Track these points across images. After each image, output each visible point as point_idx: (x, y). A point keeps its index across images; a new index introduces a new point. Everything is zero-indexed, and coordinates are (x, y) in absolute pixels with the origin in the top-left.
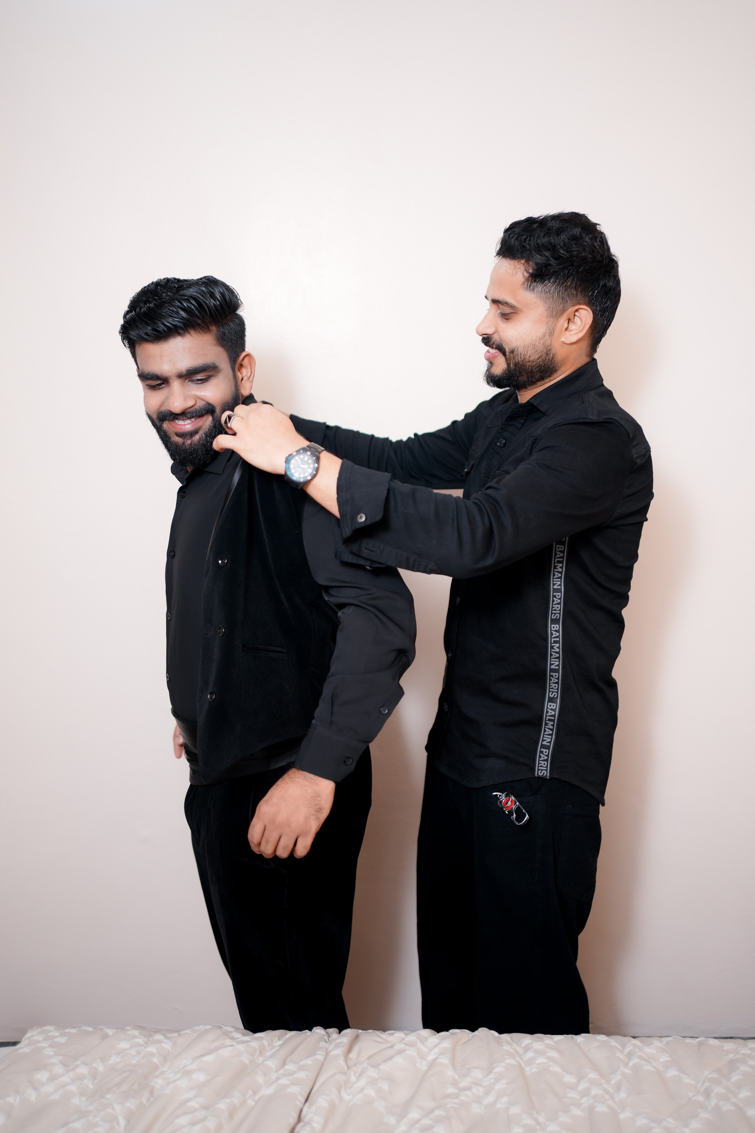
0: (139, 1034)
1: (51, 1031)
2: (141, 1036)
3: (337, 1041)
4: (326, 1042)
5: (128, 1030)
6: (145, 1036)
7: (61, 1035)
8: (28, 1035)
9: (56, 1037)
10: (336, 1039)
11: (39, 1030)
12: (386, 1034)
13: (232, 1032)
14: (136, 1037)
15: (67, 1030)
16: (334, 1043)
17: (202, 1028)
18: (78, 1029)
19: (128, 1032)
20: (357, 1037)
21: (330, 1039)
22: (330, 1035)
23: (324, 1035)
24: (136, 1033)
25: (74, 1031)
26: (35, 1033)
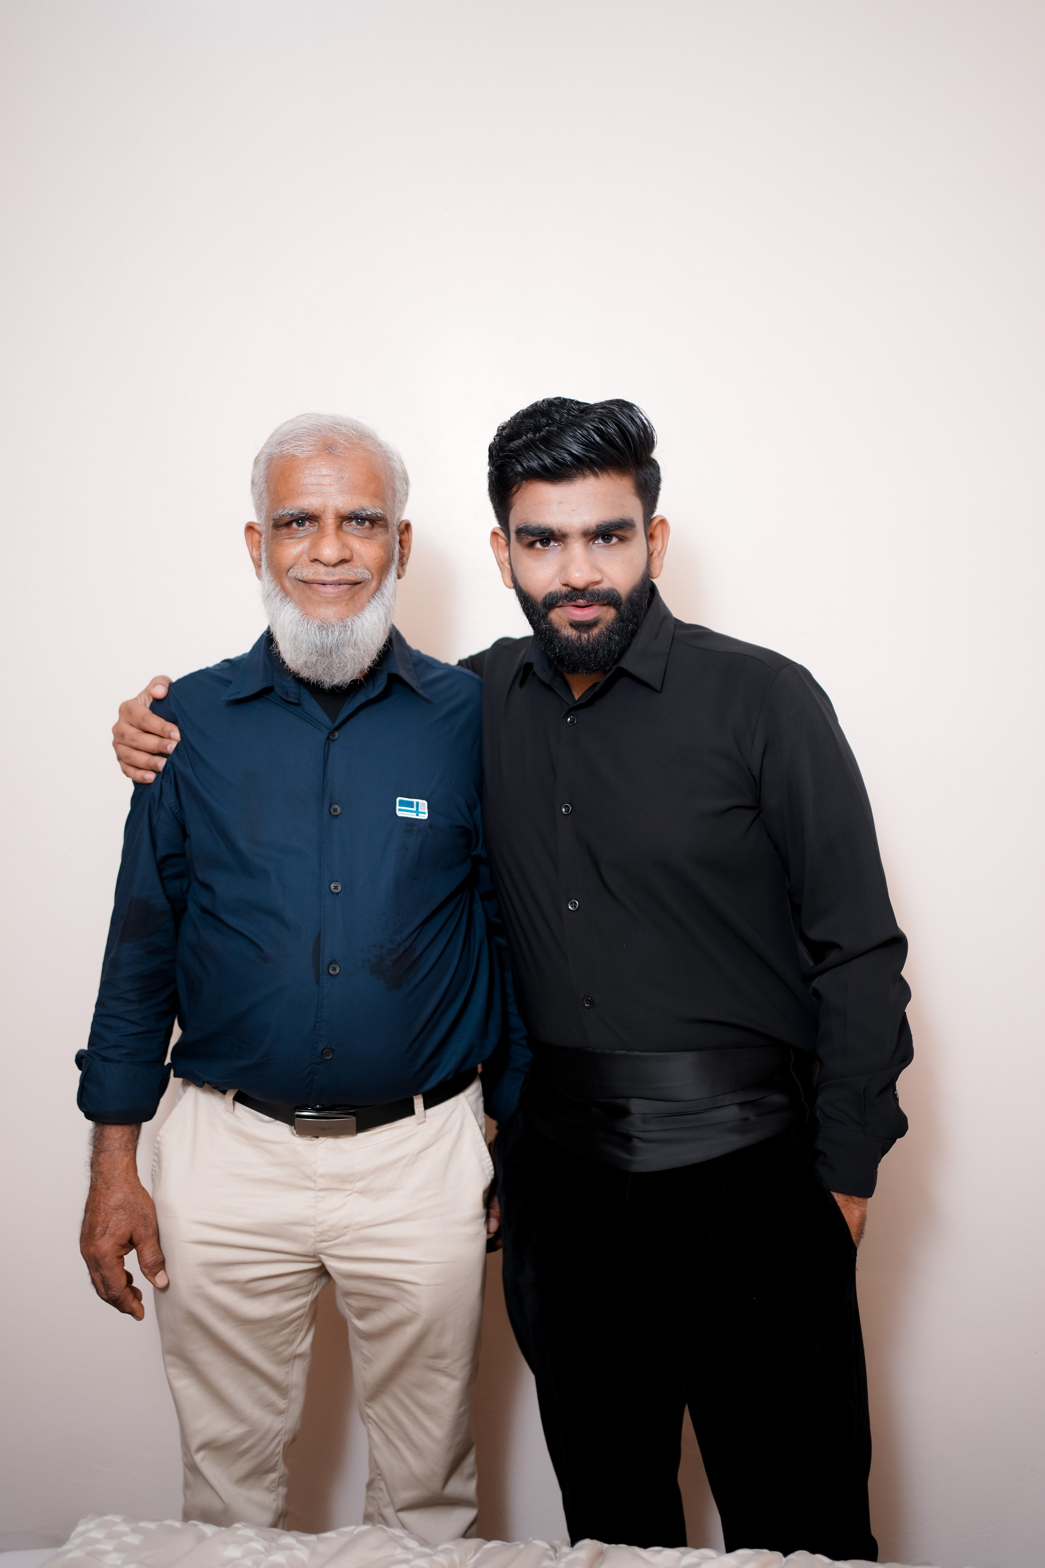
0: (255, 1535)
1: (115, 1524)
2: (258, 1538)
3: (571, 1557)
4: (551, 1559)
5: (238, 1529)
6: (264, 1539)
7: (135, 1531)
8: (80, 1528)
9: (125, 1534)
10: (568, 1554)
11: (98, 1520)
12: (651, 1551)
13: (403, 1538)
14: (251, 1539)
15: (143, 1524)
16: (565, 1560)
17: (354, 1530)
18: (158, 1523)
19: (240, 1532)
20: (601, 1554)
21: (557, 1555)
22: (557, 1548)
23: (548, 1550)
24: (249, 1532)
25: (152, 1526)
26: (92, 1525)
